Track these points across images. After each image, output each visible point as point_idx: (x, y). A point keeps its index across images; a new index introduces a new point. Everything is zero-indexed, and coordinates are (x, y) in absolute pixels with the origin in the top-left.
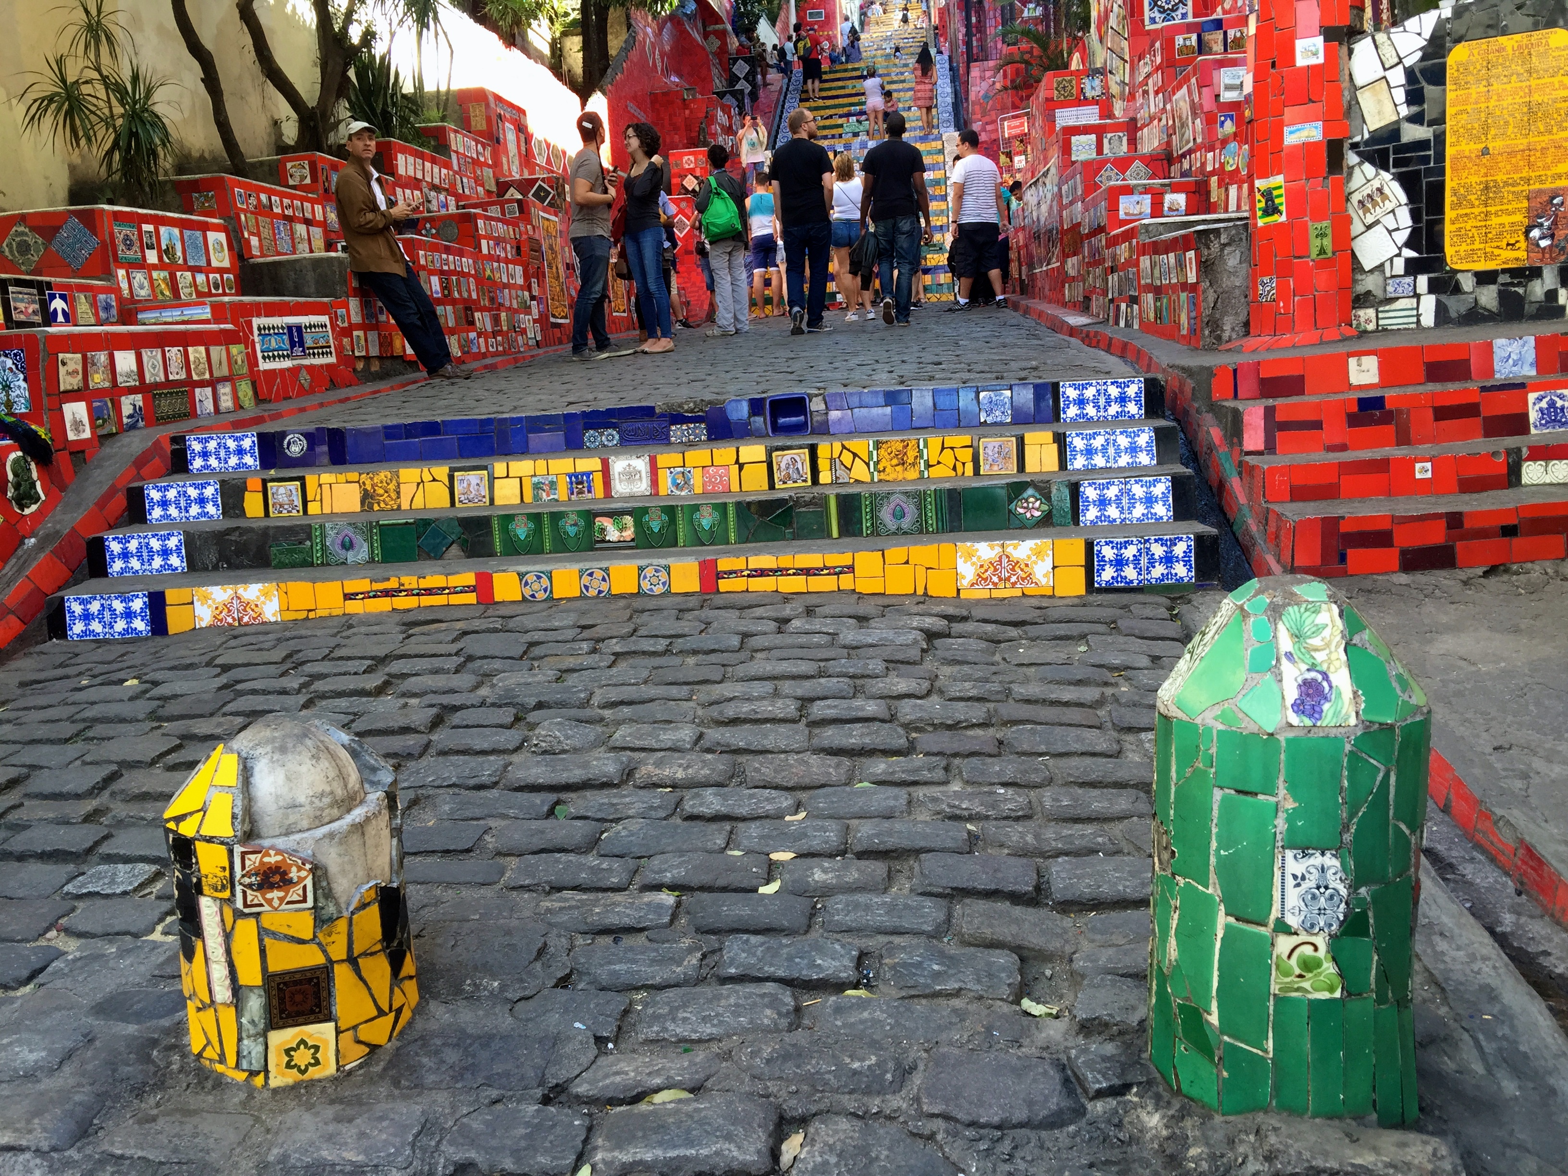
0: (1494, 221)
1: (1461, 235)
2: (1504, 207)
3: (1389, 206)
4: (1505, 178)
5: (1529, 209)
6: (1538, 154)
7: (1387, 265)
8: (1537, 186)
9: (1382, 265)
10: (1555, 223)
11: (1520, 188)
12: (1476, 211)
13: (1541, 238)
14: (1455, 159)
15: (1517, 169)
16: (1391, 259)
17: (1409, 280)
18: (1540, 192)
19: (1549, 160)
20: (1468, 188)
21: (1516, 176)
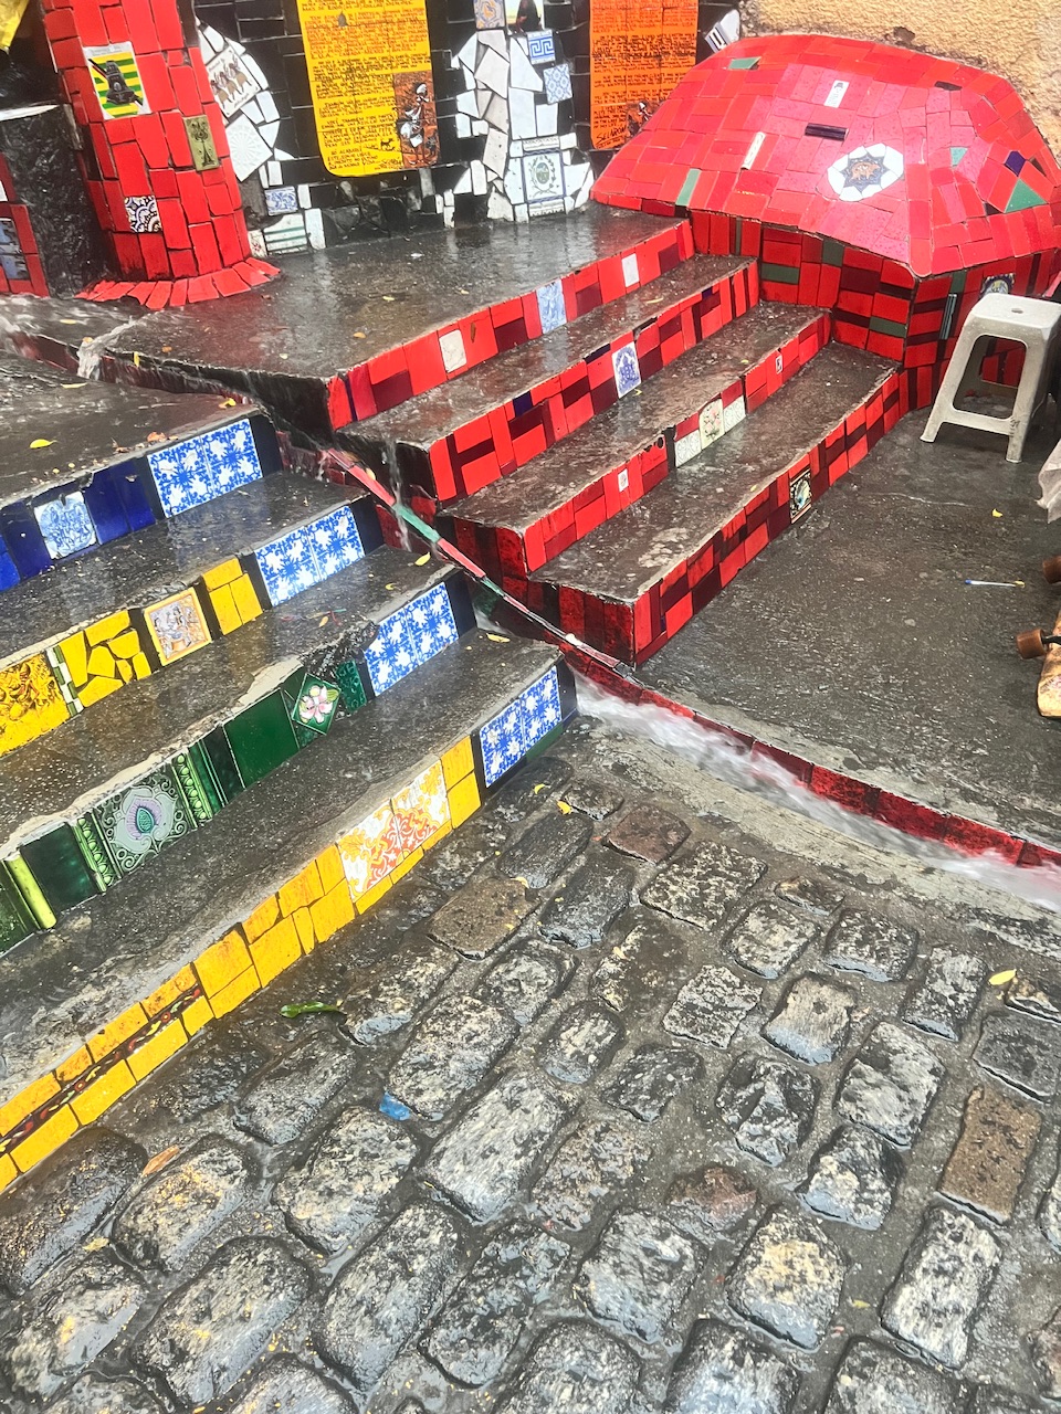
0: (365, 113)
1: (335, 131)
2: (372, 96)
3: (250, 90)
4: (367, 56)
5: (396, 98)
6: (395, 28)
7: (262, 171)
8: (400, 70)
9: (257, 171)
10: (422, 116)
11: (384, 72)
12: (344, 99)
13: (412, 136)
14: (312, 28)
15: (378, 49)
16: (266, 164)
17: (289, 190)
18: (404, 77)
19: (407, 37)
20: (331, 67)
21: (377, 55)
